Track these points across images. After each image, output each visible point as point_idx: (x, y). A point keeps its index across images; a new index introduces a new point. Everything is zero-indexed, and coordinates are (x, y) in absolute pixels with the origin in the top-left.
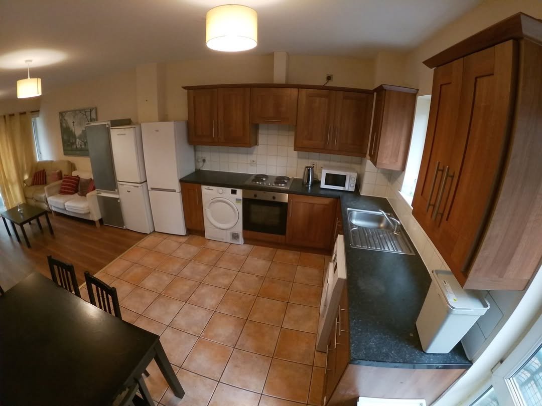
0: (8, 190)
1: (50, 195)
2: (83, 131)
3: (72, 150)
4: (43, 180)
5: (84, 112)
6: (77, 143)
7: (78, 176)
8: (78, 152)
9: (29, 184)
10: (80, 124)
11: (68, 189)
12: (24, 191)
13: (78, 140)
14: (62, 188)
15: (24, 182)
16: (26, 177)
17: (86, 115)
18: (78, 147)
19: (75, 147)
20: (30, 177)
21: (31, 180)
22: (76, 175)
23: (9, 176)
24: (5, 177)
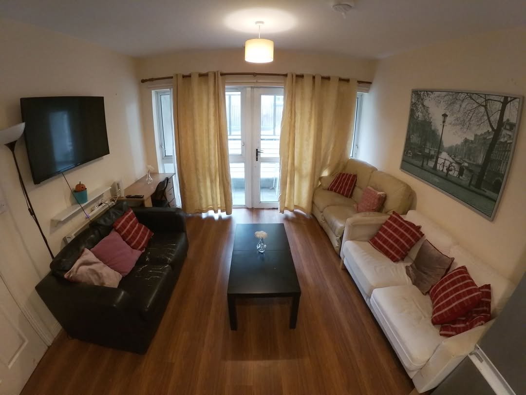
0: (292, 183)
1: (352, 238)
2: (466, 141)
3: (422, 167)
4: (349, 190)
5: (481, 100)
6: (440, 161)
7: (419, 227)
8: (436, 179)
9: (326, 185)
10: (463, 123)
11: (391, 247)
12: (314, 192)
13: (444, 155)
14: (378, 235)
15: (320, 179)
16: (325, 173)
17: (485, 107)
18: (440, 168)
19: (431, 164)
20: (331, 174)
21: (331, 180)
22: (417, 224)
23: (300, 163)
24: (293, 164)
